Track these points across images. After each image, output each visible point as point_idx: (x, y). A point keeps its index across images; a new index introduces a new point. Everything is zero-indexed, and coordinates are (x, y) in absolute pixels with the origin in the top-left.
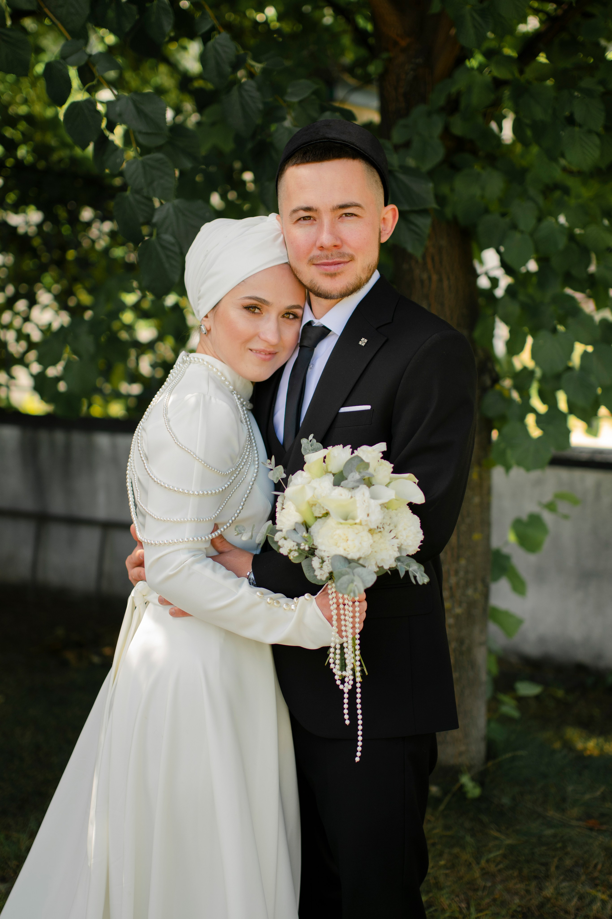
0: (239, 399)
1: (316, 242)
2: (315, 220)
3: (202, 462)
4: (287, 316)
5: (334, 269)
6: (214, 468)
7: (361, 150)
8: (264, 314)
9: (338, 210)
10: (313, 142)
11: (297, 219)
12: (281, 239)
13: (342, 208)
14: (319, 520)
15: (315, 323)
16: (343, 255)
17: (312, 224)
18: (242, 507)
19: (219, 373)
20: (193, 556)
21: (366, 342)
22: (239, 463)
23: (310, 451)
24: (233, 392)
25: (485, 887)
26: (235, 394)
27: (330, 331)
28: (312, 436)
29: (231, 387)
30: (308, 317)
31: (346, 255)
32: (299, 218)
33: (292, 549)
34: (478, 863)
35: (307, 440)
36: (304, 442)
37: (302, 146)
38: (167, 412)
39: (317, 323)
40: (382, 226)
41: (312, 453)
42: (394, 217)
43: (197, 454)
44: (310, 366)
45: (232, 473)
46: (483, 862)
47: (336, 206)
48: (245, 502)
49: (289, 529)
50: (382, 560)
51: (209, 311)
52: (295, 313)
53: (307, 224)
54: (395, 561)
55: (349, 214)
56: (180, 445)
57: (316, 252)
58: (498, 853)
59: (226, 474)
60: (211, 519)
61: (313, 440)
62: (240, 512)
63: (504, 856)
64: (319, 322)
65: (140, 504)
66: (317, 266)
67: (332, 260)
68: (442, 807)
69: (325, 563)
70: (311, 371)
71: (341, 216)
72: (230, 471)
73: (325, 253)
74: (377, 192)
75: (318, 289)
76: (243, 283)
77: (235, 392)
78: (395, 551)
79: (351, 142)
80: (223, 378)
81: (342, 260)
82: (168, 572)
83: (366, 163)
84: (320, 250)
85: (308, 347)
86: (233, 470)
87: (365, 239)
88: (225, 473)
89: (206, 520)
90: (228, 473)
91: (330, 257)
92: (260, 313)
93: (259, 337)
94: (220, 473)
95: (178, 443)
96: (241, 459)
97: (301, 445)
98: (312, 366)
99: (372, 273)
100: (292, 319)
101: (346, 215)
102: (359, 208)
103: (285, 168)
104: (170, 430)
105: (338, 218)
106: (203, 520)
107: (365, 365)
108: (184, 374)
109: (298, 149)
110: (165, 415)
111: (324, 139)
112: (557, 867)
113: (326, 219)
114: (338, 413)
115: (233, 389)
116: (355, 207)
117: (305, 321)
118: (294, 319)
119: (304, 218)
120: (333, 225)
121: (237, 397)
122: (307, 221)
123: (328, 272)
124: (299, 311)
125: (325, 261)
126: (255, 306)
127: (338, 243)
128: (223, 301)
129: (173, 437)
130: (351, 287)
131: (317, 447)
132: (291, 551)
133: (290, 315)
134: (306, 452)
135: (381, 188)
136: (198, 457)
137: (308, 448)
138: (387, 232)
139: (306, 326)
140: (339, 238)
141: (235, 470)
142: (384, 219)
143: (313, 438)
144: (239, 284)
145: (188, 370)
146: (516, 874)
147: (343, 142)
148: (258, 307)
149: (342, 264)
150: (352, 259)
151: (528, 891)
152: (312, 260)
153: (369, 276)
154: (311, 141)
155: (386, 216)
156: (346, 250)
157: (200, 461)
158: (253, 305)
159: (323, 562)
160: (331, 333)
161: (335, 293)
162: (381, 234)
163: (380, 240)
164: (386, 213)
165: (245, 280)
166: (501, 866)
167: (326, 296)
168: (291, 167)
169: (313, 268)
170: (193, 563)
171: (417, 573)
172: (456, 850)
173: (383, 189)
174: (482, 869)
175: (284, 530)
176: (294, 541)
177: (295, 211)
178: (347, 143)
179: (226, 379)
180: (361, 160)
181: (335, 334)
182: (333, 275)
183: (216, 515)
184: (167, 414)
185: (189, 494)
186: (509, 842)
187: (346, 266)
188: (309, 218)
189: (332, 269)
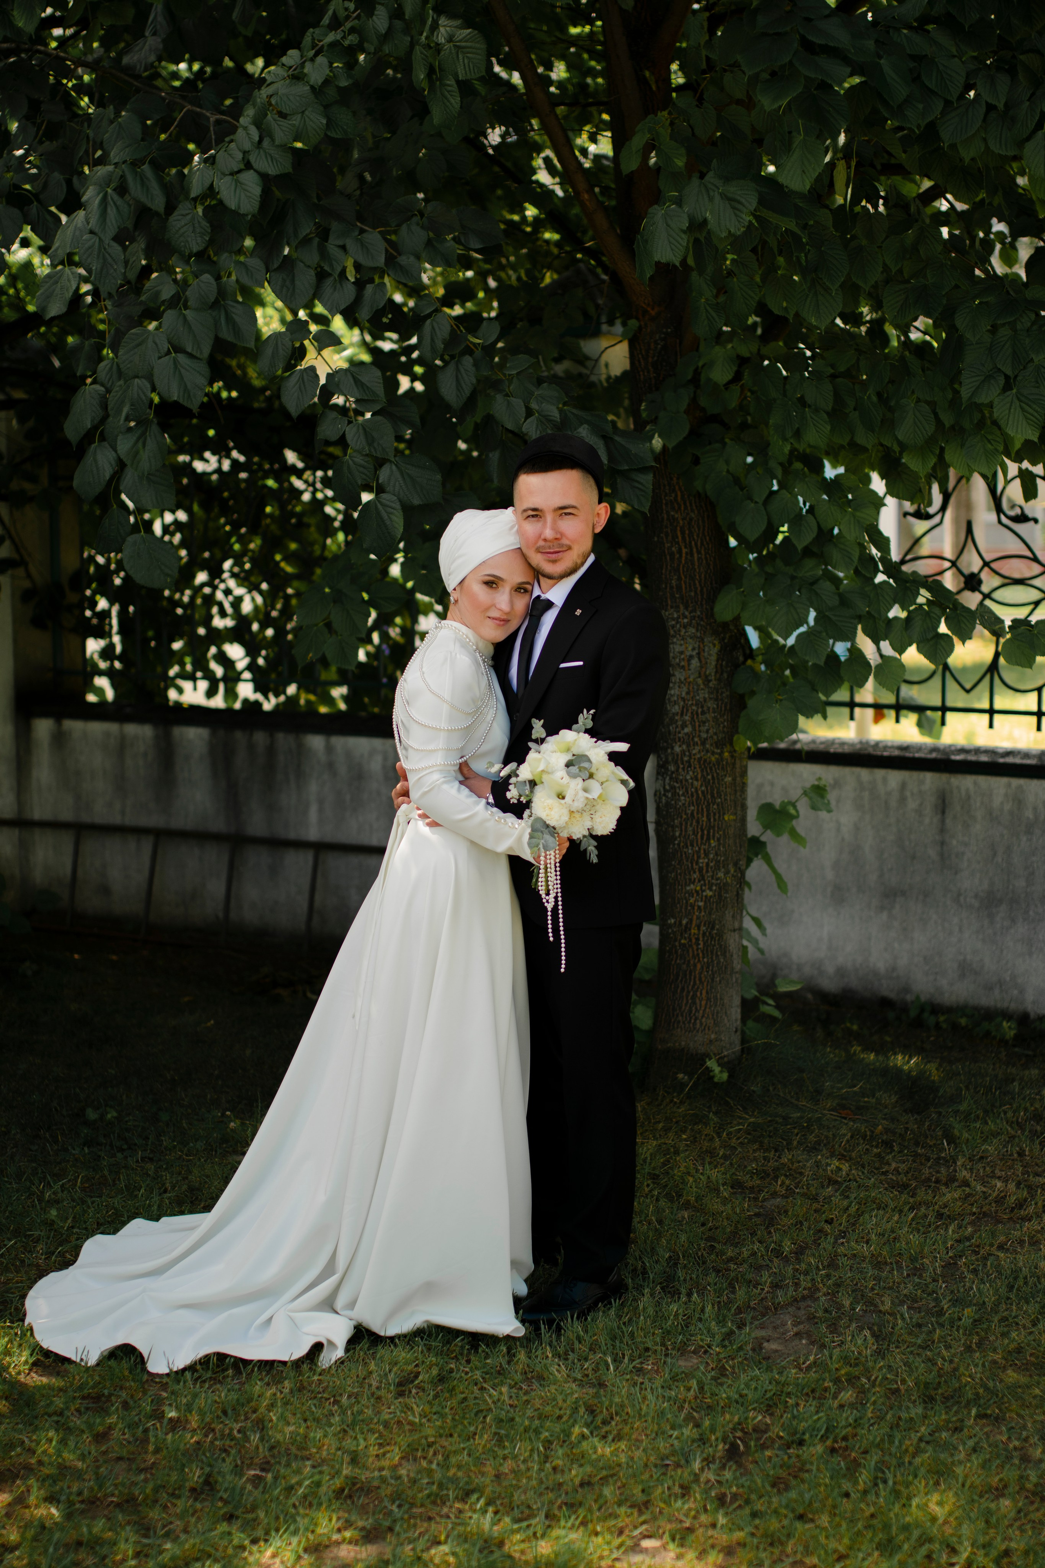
0: (482, 657)
1: (541, 535)
2: (541, 518)
3: (450, 704)
4: (519, 590)
5: (556, 556)
6: (459, 709)
7: (580, 461)
8: (500, 588)
9: (559, 510)
11: (527, 515)
12: (516, 529)
13: (562, 509)
16: (562, 546)
17: (538, 521)
18: (483, 740)
19: (466, 637)
20: (444, 777)
21: (581, 612)
24: (477, 651)
26: (478, 653)
27: (553, 604)
29: (475, 648)
30: (537, 592)
31: (565, 545)
32: (529, 515)
37: (531, 458)
38: (422, 667)
39: (543, 596)
40: (596, 520)
42: (606, 512)
43: (446, 698)
44: (537, 631)
47: (557, 507)
48: (485, 737)
51: (457, 585)
52: (525, 588)
53: (535, 521)
55: (568, 513)
56: (432, 691)
57: (541, 543)
60: (459, 749)
62: (481, 746)
64: (545, 597)
65: (404, 740)
66: (543, 553)
67: (553, 549)
70: (538, 635)
71: (561, 516)
72: (474, 711)
73: (548, 544)
74: (591, 494)
75: (542, 571)
76: (484, 563)
77: (479, 651)
79: (572, 455)
80: (468, 640)
81: (561, 549)
82: (425, 789)
83: (582, 471)
84: (545, 542)
85: (536, 616)
87: (581, 532)
88: (470, 713)
89: (455, 749)
90: (472, 713)
91: (552, 547)
92: (496, 588)
93: (495, 607)
94: (466, 712)
95: (431, 689)
96: (483, 702)
98: (541, 632)
99: (586, 557)
101: (566, 514)
102: (576, 508)
103: (518, 475)
104: (424, 680)
105: (558, 517)
106: (453, 749)
107: (580, 631)
108: (436, 637)
109: (528, 461)
110: (421, 669)
111: (549, 452)
113: (549, 518)
114: (558, 668)
115: (477, 649)
116: (572, 507)
117: (534, 596)
118: (524, 593)
119: (533, 516)
120: (554, 522)
121: (481, 655)
122: (535, 518)
123: (551, 559)
124: (529, 587)
125: (549, 550)
126: (493, 581)
127: (558, 536)
128: (468, 577)
129: (427, 686)
130: (570, 570)
133: (521, 590)
135: (595, 490)
136: (446, 701)
138: (599, 526)
139: (535, 600)
140: (560, 532)
142: (598, 514)
144: (481, 564)
145: (439, 634)
146: (756, 1146)
147: (566, 453)
148: (495, 582)
149: (561, 552)
150: (569, 548)
152: (538, 549)
153: (584, 560)
155: (599, 512)
156: (565, 541)
157: (447, 704)
158: (491, 581)
160: (555, 605)
161: (556, 575)
162: (596, 526)
163: (595, 531)
164: (600, 510)
165: (485, 561)
167: (550, 577)
168: (523, 475)
169: (540, 555)
170: (443, 783)
172: (699, 1127)
173: (597, 491)
177: (525, 511)
178: (568, 456)
179: (470, 641)
180: (578, 469)
181: (557, 606)
182: (554, 562)
183: (462, 745)
185: (440, 729)
187: (565, 554)
188: (536, 516)
189: (554, 556)
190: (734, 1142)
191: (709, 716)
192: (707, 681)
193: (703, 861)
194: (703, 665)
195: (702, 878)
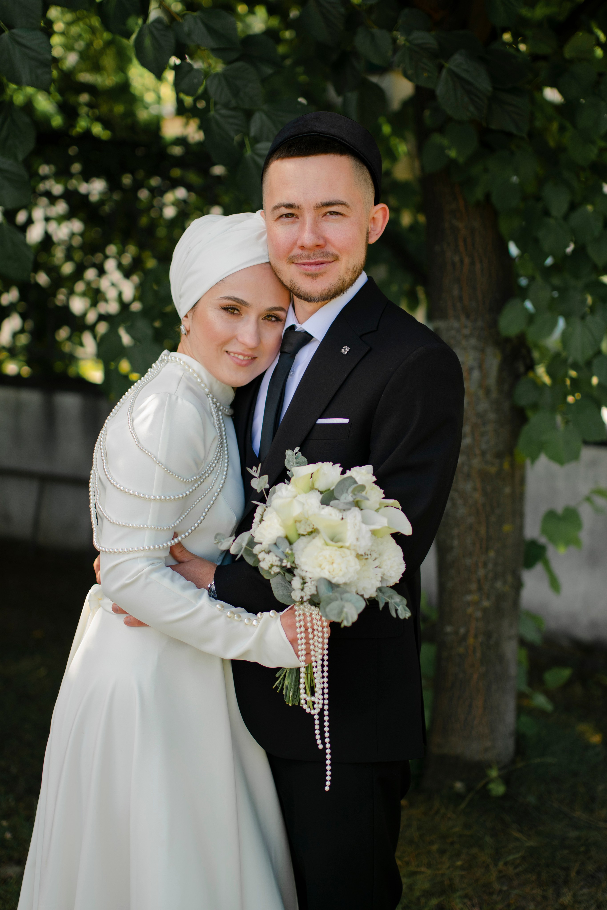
0: (214, 403)
1: (297, 240)
2: (297, 217)
3: (163, 467)
4: (269, 318)
5: (316, 269)
6: (175, 474)
7: (351, 145)
8: (243, 315)
9: (322, 207)
10: (299, 136)
11: (278, 216)
12: (265, 237)
13: (326, 206)
14: (302, 537)
15: (297, 328)
16: (326, 255)
17: (294, 222)
18: (203, 517)
19: (195, 375)
20: (152, 564)
21: (348, 350)
22: (205, 470)
23: (293, 463)
24: (209, 395)
25: (501, 891)
26: (210, 397)
27: (312, 337)
28: (298, 448)
29: (207, 390)
30: (291, 321)
31: (330, 255)
32: (281, 215)
33: (274, 564)
34: (496, 865)
35: (292, 451)
36: (289, 453)
37: (289, 139)
38: (132, 410)
39: (299, 327)
40: (371, 226)
41: (296, 467)
42: (384, 217)
43: (158, 457)
44: (290, 373)
45: (196, 481)
46: (501, 864)
47: (319, 204)
48: (207, 513)
49: (269, 543)
50: (364, 589)
51: (189, 310)
52: (277, 315)
53: (289, 222)
54: (377, 591)
55: (334, 212)
56: (141, 447)
57: (297, 251)
58: (517, 856)
59: (189, 481)
60: (169, 528)
61: (299, 454)
62: (201, 523)
63: (524, 858)
64: (301, 327)
65: (98, 505)
66: (298, 265)
67: (314, 260)
68: (463, 806)
69: (306, 585)
70: (291, 379)
71: (325, 215)
72: (194, 478)
73: (306, 253)
74: (365, 190)
75: (298, 290)
76: (221, 282)
77: (211, 395)
78: (377, 581)
79: (340, 136)
80: (198, 380)
81: (325, 260)
82: (124, 580)
83: (355, 159)
84: (302, 249)
85: (289, 353)
86: (197, 478)
87: (350, 239)
88: (187, 481)
89: (164, 529)
90: (190, 480)
91: (312, 256)
92: (238, 314)
93: (237, 339)
94: (182, 479)
95: (139, 445)
96: (209, 467)
97: (285, 457)
98: (293, 374)
99: (356, 275)
100: (274, 321)
101: (332, 213)
102: (344, 206)
103: (270, 162)
104: (132, 430)
105: (322, 216)
106: (161, 528)
107: (346, 375)
108: (159, 373)
109: (285, 142)
110: (129, 414)
111: (312, 133)
112: (578, 873)
113: (308, 217)
114: (315, 424)
115: (209, 392)
116: (340, 205)
117: (288, 325)
118: (276, 322)
119: (287, 215)
120: (315, 224)
121: (213, 401)
122: (289, 218)
123: (309, 272)
124: (281, 314)
125: (307, 261)
126: (233, 307)
127: (321, 242)
128: (202, 301)
129: (134, 439)
130: (333, 289)
131: (302, 461)
132: (272, 566)
133: (272, 318)
134: (290, 464)
135: (370, 186)
136: (158, 461)
137: (292, 460)
138: (376, 233)
139: (288, 331)
140: (322, 237)
141: (199, 479)
142: (373, 218)
143: (298, 451)
144: (217, 283)
145: (164, 369)
146: (534, 878)
147: (332, 137)
148: (237, 308)
149: (324, 264)
150: (336, 259)
151: (545, 897)
152: (292, 259)
153: (353, 278)
154: (298, 134)
155: (375, 216)
156: (330, 249)
157: (160, 465)
158: (231, 306)
159: (304, 583)
160: (313, 339)
161: (315, 295)
162: (369, 235)
163: (368, 240)
164: (376, 213)
165: (224, 279)
166: (520, 869)
168: (275, 161)
169: (293, 266)
170: (151, 572)
171: (399, 607)
172: (475, 850)
173: (373, 187)
174: (500, 871)
175: (264, 543)
176: (276, 556)
177: (276, 208)
178: (336, 138)
179: (202, 381)
180: (349, 156)
181: (317, 340)
182: (314, 276)
183: (176, 524)
184: (132, 412)
185: (150, 499)
186: (530, 843)
187: (330, 266)
188: (291, 215)
189: (314, 269)
190: (511, 871)
191: (490, 428)
192: (488, 392)
193: (481, 572)
194: (484, 376)
195: (480, 589)
